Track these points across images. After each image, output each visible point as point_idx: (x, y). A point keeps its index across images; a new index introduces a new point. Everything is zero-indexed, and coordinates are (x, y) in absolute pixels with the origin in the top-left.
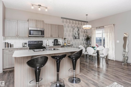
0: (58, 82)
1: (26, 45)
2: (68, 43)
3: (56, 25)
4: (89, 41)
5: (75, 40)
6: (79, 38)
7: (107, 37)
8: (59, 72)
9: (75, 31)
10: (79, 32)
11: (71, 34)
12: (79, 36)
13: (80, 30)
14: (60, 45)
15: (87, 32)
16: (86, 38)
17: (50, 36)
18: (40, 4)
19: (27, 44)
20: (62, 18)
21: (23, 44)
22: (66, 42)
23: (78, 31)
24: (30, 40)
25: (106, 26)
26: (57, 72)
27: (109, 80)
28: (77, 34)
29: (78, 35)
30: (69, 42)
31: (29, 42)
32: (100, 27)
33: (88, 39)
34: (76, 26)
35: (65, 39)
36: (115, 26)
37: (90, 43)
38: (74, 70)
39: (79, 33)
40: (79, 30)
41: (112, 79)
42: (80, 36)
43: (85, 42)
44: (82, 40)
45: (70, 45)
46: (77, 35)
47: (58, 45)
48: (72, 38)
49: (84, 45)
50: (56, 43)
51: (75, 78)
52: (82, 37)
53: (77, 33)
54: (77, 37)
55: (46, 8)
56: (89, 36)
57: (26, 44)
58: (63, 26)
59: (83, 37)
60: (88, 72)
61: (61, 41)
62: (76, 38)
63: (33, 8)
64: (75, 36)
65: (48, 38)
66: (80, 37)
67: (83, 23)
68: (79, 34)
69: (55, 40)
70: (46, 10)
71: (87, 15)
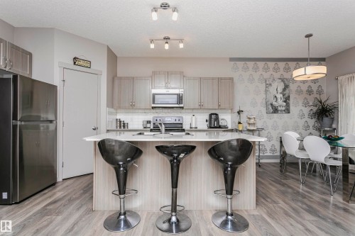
0: (174, 214)
1: (148, 125)
2: (249, 124)
3: (213, 79)
5: (275, 114)
6: (288, 111)
9: (272, 90)
10: (287, 92)
11: (260, 98)
12: (288, 105)
13: (293, 87)
14: (225, 127)
15: (320, 92)
16: (315, 109)
17: (197, 106)
18: (166, 35)
19: (152, 123)
20: (232, 59)
21: (145, 123)
22: (244, 119)
23: (284, 90)
24: (156, 115)
28: (279, 100)
29: (285, 102)
30: (252, 121)
31: (154, 118)
33: (324, 113)
34: (277, 75)
35: (239, 112)
37: (334, 126)
39: (287, 95)
40: (286, 87)
42: (291, 105)
43: (312, 122)
44: (302, 116)
45: (255, 128)
46: (280, 103)
47: (220, 127)
48: (264, 110)
49: (309, 131)
50: (214, 123)
51: (232, 215)
52: (300, 107)
53: (279, 96)
54: (279, 108)
55: (181, 41)
56: (330, 102)
57: (149, 122)
59: (303, 108)
61: (227, 119)
62: (275, 110)
63: (152, 46)
64: (272, 105)
66: (292, 108)
68: (287, 100)
69: (211, 115)
70: (181, 46)
71: (309, 36)
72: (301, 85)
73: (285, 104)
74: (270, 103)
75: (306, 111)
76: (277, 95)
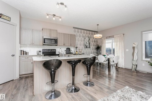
0: (73, 86)
1: (40, 53)
2: (79, 52)
3: (69, 34)
4: (99, 50)
5: (86, 49)
6: (90, 47)
7: (117, 46)
8: (74, 76)
9: (86, 40)
10: (89, 41)
11: (82, 43)
12: (90, 45)
13: (91, 40)
14: (72, 53)
15: (97, 42)
16: (96, 47)
17: (63, 45)
18: (54, 14)
19: (42, 52)
20: (74, 28)
21: (38, 52)
22: (78, 50)
23: (89, 40)
24: (44, 48)
25: (116, 36)
26: (73, 76)
27: (121, 85)
30: (80, 51)
31: (43, 50)
32: (110, 37)
33: (98, 48)
34: (87, 35)
35: (76, 48)
37: (100, 52)
38: (89, 76)
40: (89, 39)
41: (123, 84)
43: (95, 51)
44: (93, 49)
45: (81, 53)
46: (88, 45)
47: (70, 53)
48: (83, 47)
49: (95, 54)
50: (68, 51)
51: (89, 82)
52: (93, 46)
53: (88, 42)
55: (60, 17)
56: (100, 45)
57: (40, 52)
58: (75, 35)
59: (93, 47)
60: (100, 78)
61: (73, 50)
62: (87, 47)
63: (48, 17)
64: (86, 45)
65: (61, 47)
66: (91, 46)
67: (93, 33)
68: (89, 44)
69: (67, 48)
70: (60, 20)
71: (98, 25)
72: (95, 39)
75: (94, 48)
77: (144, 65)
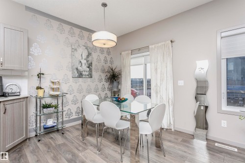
2: (53, 89)
4: (115, 83)
5: (80, 79)
6: (90, 76)
7: (156, 73)
9: (78, 55)
10: (90, 59)
11: (66, 62)
12: (91, 70)
13: (94, 55)
15: (111, 63)
16: (109, 75)
23: (88, 56)
25: (153, 46)
28: (83, 65)
29: (88, 67)
32: (139, 49)
34: (82, 42)
36: (173, 43)
37: (119, 88)
39: (90, 62)
40: (89, 55)
42: (93, 70)
44: (100, 80)
48: (70, 74)
49: (105, 92)
52: (99, 73)
53: (84, 62)
54: (84, 73)
56: (117, 70)
59: (102, 74)
62: (80, 75)
64: (77, 69)
66: (94, 73)
68: (90, 66)
73: (88, 69)
74: (75, 67)
75: (103, 76)
76: (82, 61)
77: (224, 124)
